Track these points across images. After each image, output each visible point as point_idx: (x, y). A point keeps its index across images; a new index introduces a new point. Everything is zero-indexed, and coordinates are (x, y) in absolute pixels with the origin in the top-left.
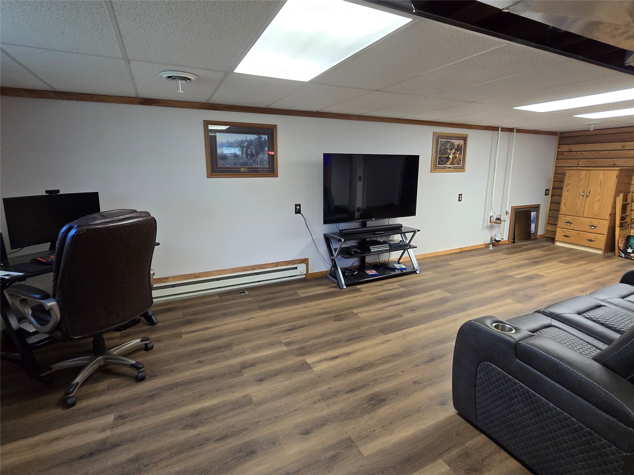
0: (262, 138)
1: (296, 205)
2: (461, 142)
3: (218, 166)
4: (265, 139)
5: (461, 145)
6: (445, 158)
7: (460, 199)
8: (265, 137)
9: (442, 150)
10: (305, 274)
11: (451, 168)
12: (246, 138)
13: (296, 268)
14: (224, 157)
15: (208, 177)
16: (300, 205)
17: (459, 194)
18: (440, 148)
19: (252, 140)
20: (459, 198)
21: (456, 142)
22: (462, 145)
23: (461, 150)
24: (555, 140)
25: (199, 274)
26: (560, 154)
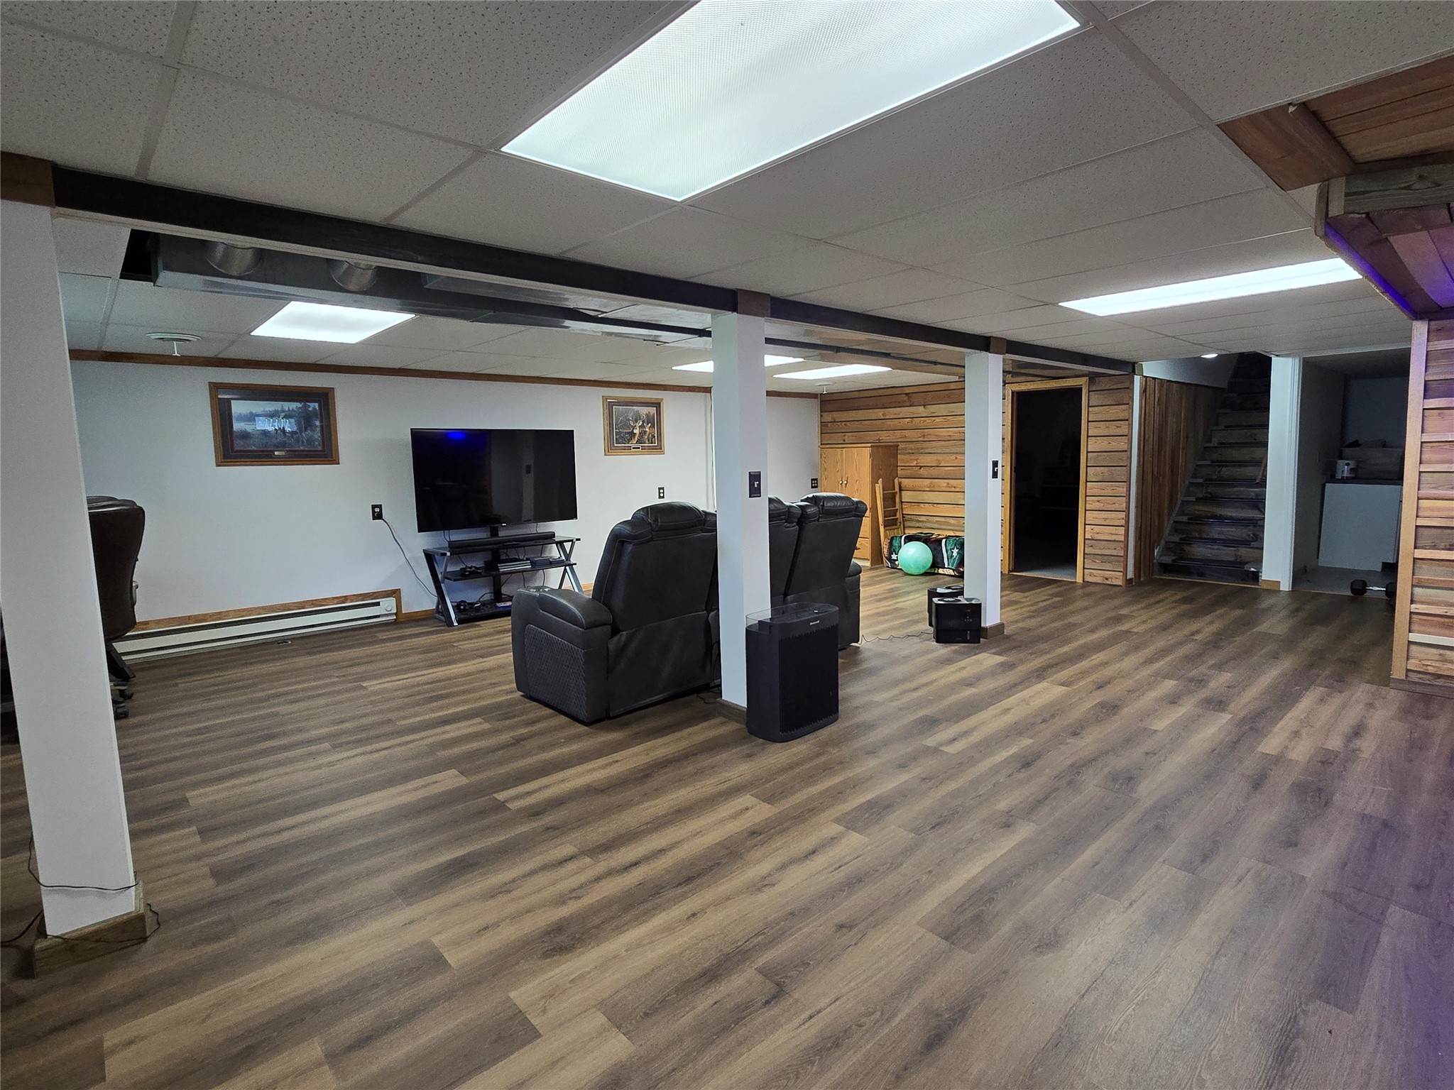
0: (309, 406)
1: (374, 507)
2: (653, 410)
3: (236, 449)
4: (314, 408)
5: (651, 414)
6: (628, 433)
7: (662, 495)
8: (314, 406)
9: (621, 423)
10: (396, 614)
11: (639, 448)
12: (282, 407)
13: (378, 604)
14: (245, 435)
15: (217, 466)
16: (380, 507)
17: (659, 488)
18: (617, 420)
19: (293, 410)
20: (660, 493)
21: (644, 411)
22: (654, 414)
23: (655, 422)
24: (814, 406)
25: (204, 615)
26: (825, 426)
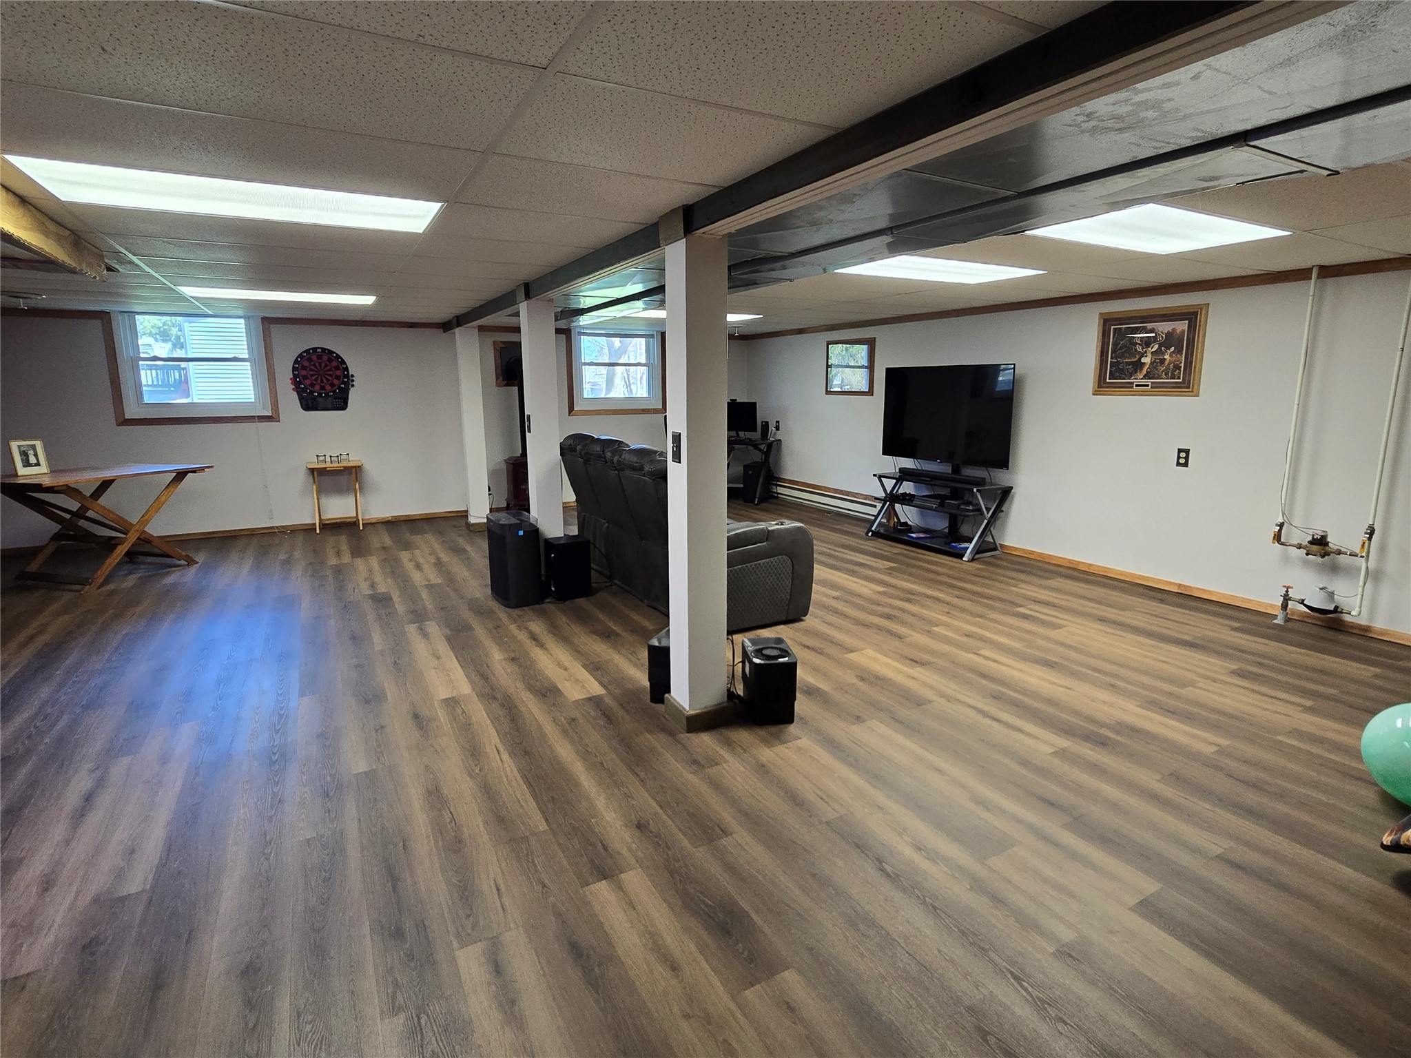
2: (1181, 325)
5: (1179, 332)
6: (1132, 363)
9: (1121, 348)
11: (1148, 386)
17: (1179, 449)
18: (1113, 345)
20: (1179, 457)
21: (1166, 327)
22: (1184, 331)
